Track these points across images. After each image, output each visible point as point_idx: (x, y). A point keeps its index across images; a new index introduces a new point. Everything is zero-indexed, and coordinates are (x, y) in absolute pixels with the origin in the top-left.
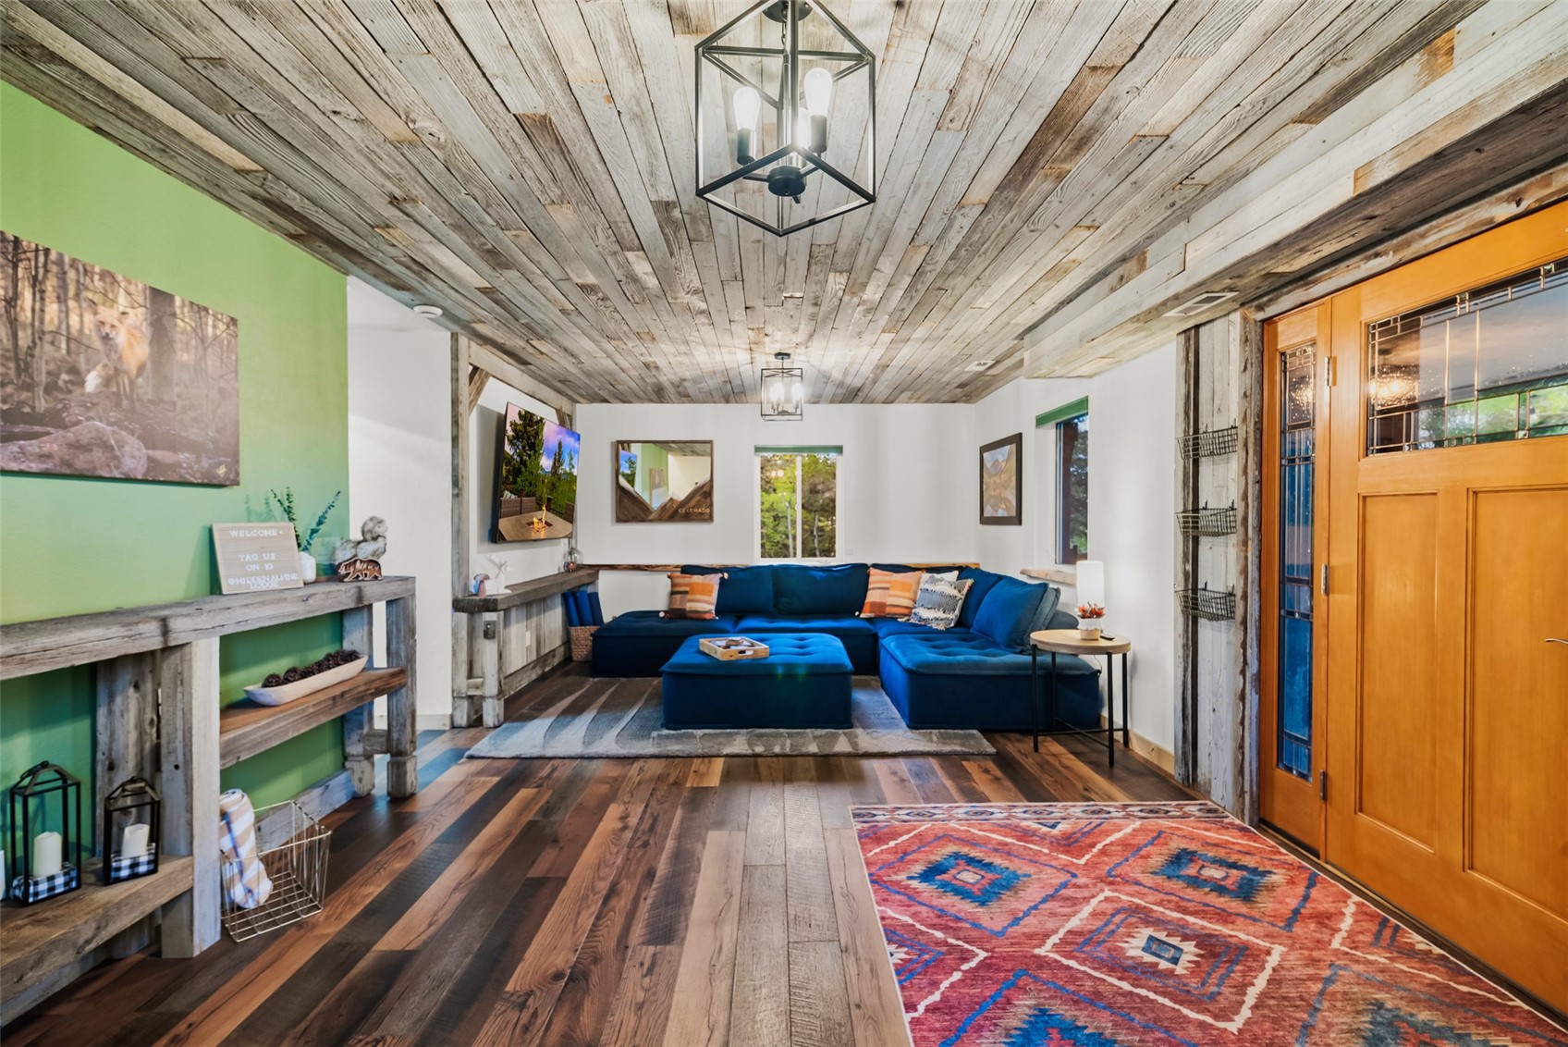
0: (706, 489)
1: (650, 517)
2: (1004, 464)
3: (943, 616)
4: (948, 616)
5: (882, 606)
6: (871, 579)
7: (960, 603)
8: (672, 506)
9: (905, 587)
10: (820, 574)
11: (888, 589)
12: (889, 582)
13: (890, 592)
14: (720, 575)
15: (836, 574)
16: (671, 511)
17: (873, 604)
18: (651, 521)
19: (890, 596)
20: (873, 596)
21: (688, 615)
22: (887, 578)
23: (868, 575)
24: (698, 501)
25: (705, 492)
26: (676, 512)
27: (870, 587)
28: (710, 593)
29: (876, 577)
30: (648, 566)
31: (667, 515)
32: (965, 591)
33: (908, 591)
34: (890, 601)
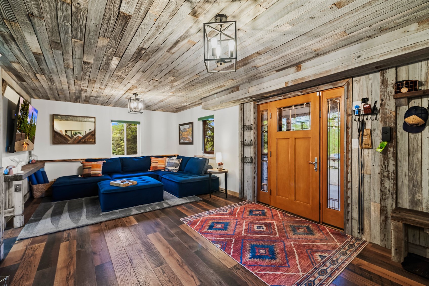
0: (93, 133)
1: (69, 142)
2: (187, 129)
3: (175, 168)
4: (176, 168)
5: (156, 167)
6: (152, 160)
7: (179, 165)
8: (78, 139)
9: (163, 162)
10: (136, 159)
11: (157, 162)
12: (158, 161)
13: (158, 163)
14: (103, 161)
15: (141, 159)
16: (78, 141)
17: (153, 167)
18: (69, 144)
19: (158, 164)
20: (153, 165)
21: (92, 175)
22: (157, 160)
23: (151, 159)
24: (90, 137)
25: (92, 134)
26: (80, 140)
27: (152, 162)
28: (100, 167)
29: (153, 159)
30: (69, 160)
31: (77, 142)
32: (180, 162)
33: (163, 163)
34: (158, 166)
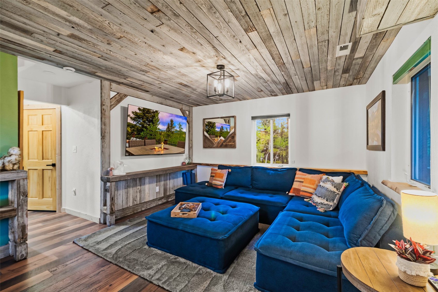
0: (232, 135)
1: (214, 146)
2: (376, 114)
5: (298, 190)
6: (296, 176)
7: (338, 197)
8: (221, 142)
9: (312, 182)
10: (272, 172)
11: (302, 182)
12: (304, 179)
13: (304, 184)
14: (228, 170)
15: (279, 172)
16: (221, 144)
17: (295, 189)
18: (214, 148)
19: (303, 186)
20: (296, 185)
22: (303, 177)
23: (296, 174)
24: (230, 140)
25: (232, 136)
26: (222, 144)
27: (295, 180)
28: (222, 177)
29: (299, 175)
30: (211, 164)
31: (219, 145)
32: (342, 190)
33: (313, 184)
34: (303, 189)
